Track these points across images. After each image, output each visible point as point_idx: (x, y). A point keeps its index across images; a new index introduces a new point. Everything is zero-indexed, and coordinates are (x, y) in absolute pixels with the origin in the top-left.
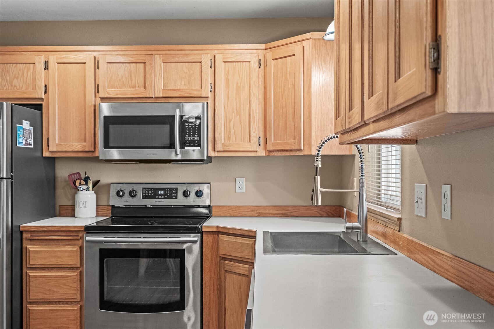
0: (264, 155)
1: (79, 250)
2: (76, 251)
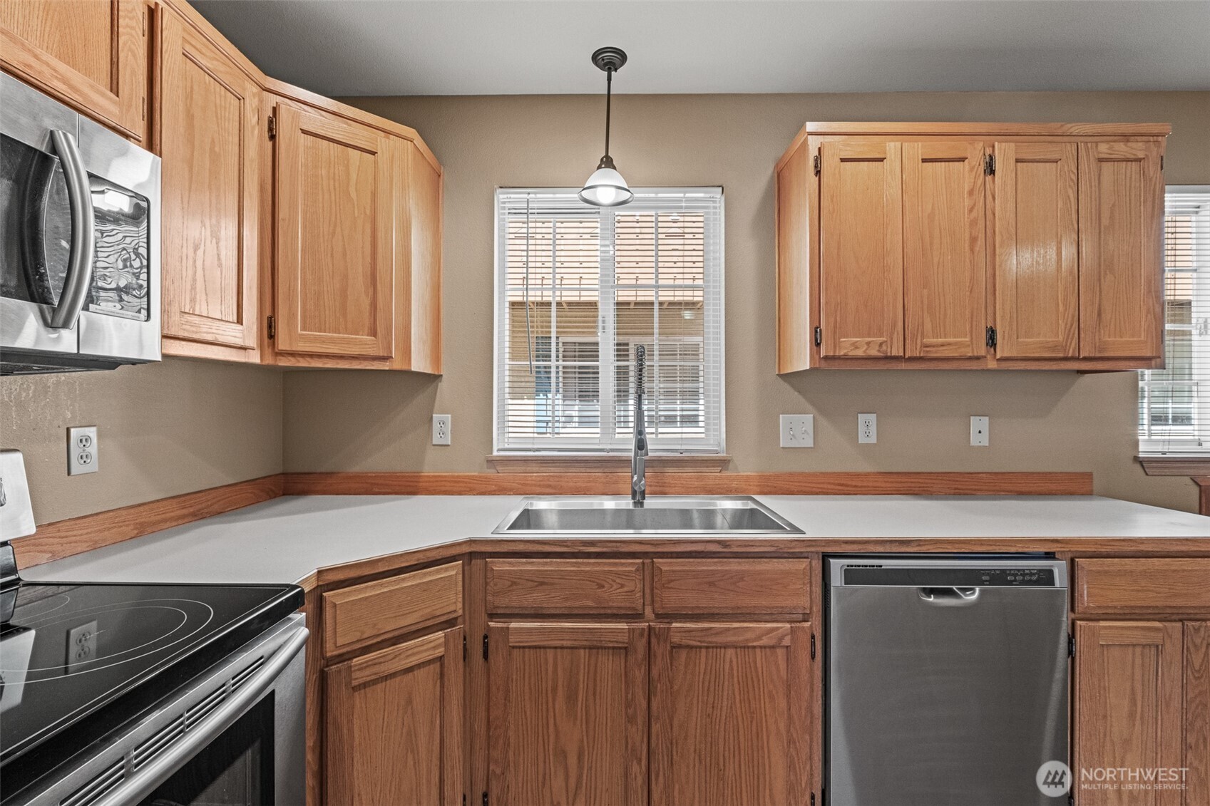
0: (258, 361)
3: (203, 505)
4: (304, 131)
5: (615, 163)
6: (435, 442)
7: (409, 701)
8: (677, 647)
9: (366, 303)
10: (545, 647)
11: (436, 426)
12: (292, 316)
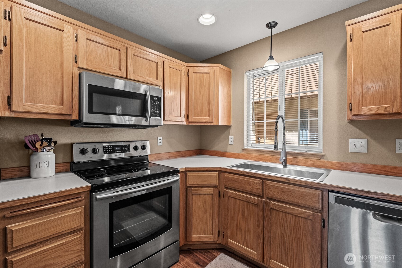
0: (185, 124)
1: (83, 210)
2: (80, 212)
3: (181, 154)
4: (194, 73)
5: (273, 58)
6: (230, 144)
7: (205, 202)
8: (271, 209)
9: (207, 109)
10: (237, 199)
11: (230, 139)
12: (192, 114)
